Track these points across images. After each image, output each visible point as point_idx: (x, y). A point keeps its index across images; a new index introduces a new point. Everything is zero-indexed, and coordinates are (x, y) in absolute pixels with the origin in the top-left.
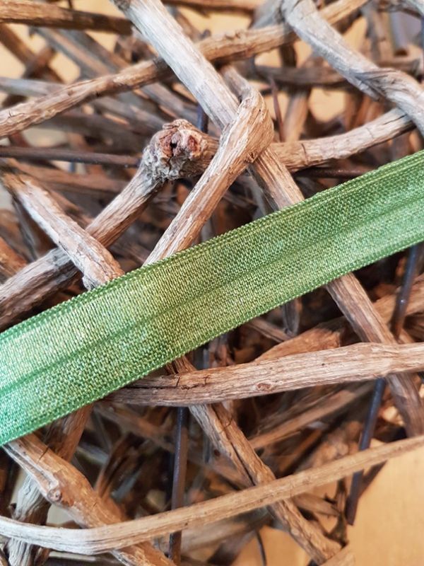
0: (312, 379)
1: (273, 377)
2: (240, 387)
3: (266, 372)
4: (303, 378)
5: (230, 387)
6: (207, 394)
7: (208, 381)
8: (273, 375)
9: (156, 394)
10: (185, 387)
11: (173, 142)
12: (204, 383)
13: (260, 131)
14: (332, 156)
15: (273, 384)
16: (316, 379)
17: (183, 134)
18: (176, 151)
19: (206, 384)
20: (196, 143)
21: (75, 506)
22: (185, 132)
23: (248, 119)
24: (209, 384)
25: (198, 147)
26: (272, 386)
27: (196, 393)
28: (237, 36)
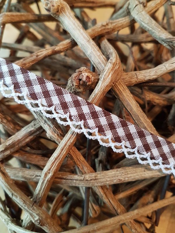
0: (140, 177)
1: (123, 177)
2: (110, 181)
3: (120, 174)
4: (136, 177)
5: (105, 180)
6: (96, 183)
7: (96, 178)
8: (123, 176)
9: (75, 182)
10: (87, 180)
11: (80, 79)
12: (94, 179)
13: (117, 73)
14: (149, 79)
15: (123, 179)
16: (141, 177)
17: (84, 76)
18: (81, 82)
19: (95, 179)
20: (89, 78)
21: (45, 226)
22: (85, 75)
23: (111, 68)
24: (97, 179)
25: (91, 80)
26: (123, 180)
27: (92, 183)
28: (107, 24)
